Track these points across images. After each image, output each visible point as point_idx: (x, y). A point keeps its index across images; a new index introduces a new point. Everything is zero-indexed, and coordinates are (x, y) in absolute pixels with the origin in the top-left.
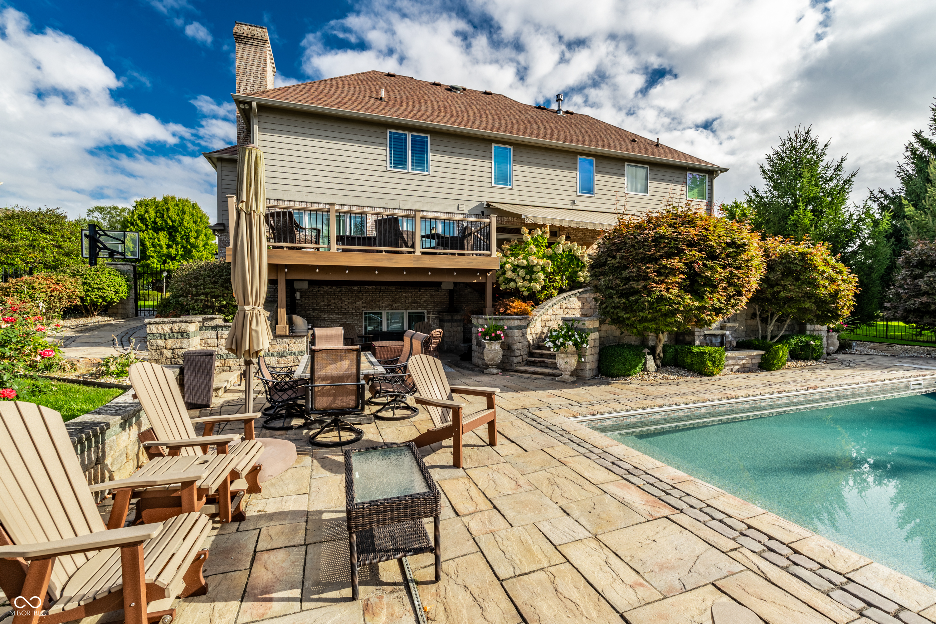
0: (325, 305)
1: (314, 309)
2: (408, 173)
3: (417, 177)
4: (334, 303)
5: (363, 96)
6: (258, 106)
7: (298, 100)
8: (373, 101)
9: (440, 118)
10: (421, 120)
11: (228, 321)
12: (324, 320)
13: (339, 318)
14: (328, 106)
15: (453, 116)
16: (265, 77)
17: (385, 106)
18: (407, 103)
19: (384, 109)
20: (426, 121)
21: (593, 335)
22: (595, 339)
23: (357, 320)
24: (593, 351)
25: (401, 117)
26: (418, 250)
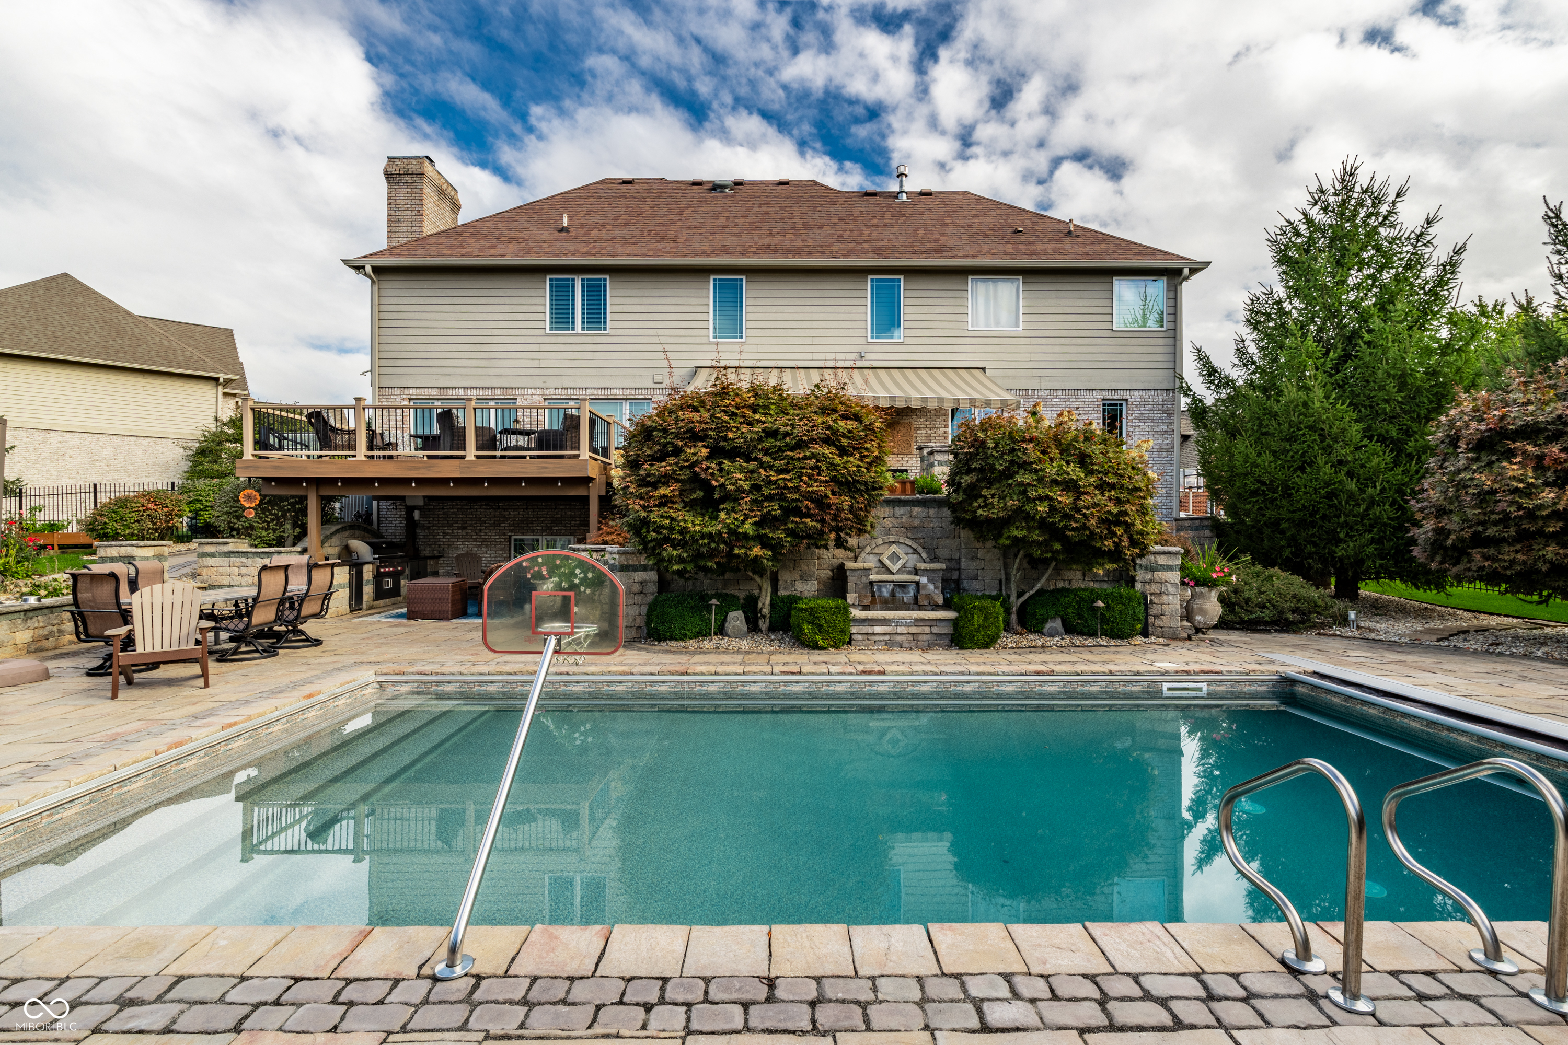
0: (458, 528)
2: (577, 335)
3: (590, 340)
4: (471, 525)
5: (539, 228)
6: (377, 270)
7: (428, 253)
8: (546, 235)
9: (633, 247)
10: (595, 255)
11: (256, 547)
12: (457, 548)
13: (478, 546)
14: (463, 255)
15: (663, 239)
16: (421, 222)
17: (558, 240)
18: (604, 228)
19: (551, 245)
20: (602, 255)
21: (640, 576)
22: (645, 581)
23: (501, 549)
24: (638, 599)
25: (566, 255)
26: (471, 452)
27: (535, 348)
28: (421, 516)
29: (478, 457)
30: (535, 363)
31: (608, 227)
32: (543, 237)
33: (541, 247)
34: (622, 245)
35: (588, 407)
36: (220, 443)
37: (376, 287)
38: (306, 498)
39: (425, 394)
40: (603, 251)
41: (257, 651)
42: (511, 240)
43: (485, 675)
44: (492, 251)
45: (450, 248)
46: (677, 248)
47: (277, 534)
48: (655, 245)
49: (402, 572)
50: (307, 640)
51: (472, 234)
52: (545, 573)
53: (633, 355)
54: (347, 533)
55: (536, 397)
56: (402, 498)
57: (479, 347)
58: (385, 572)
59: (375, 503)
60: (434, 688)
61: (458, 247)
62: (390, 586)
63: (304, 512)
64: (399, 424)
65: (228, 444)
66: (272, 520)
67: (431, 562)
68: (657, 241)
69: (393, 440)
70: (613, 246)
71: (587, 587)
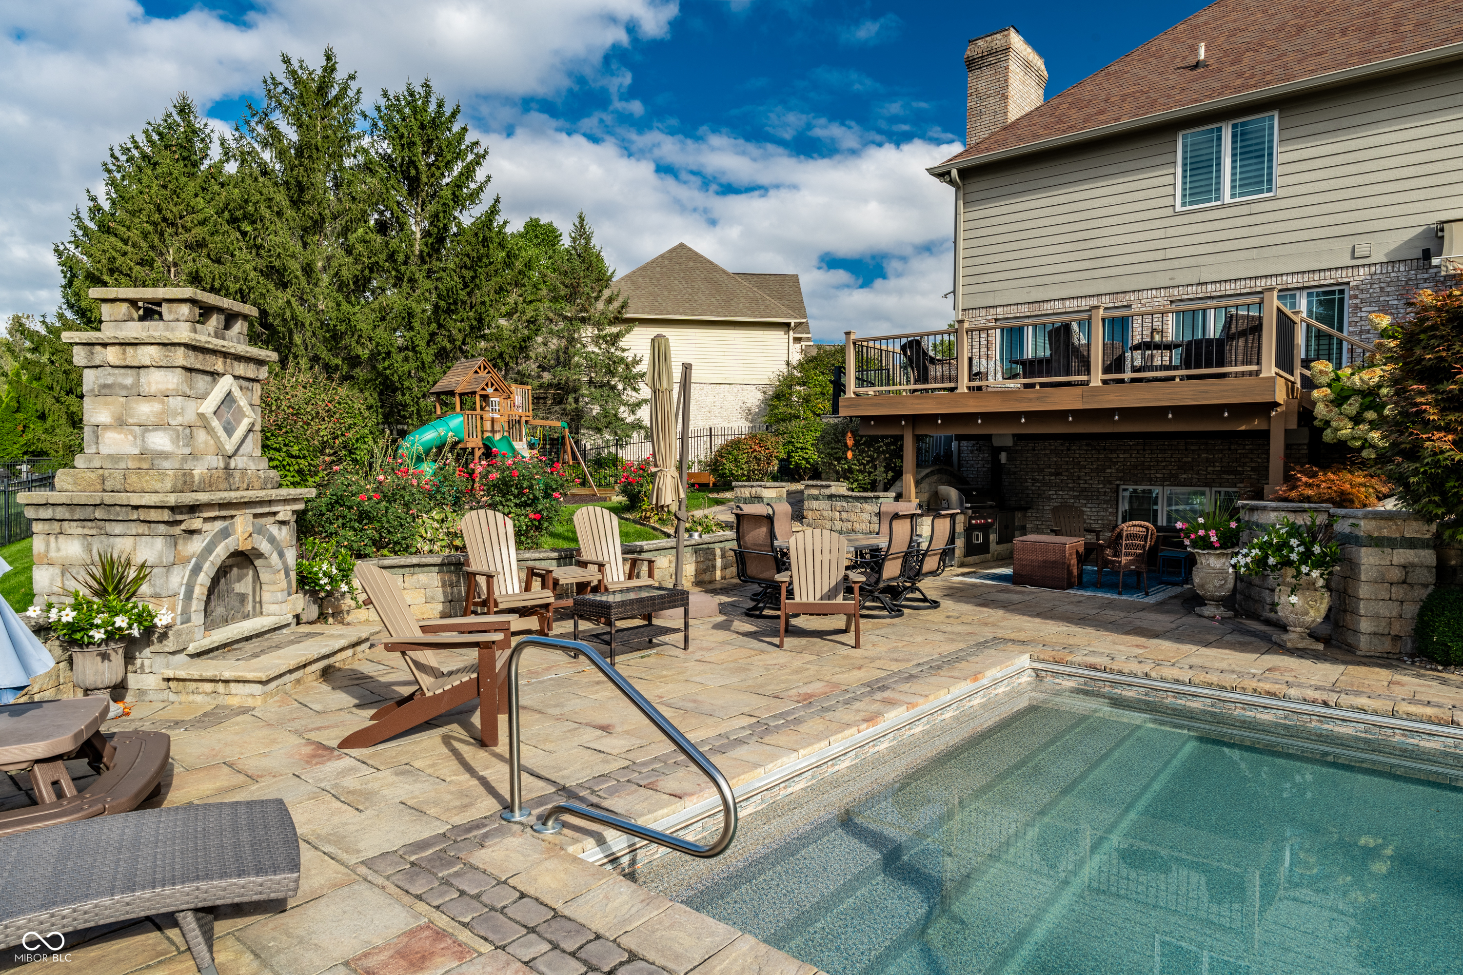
0: (1051, 474)
1: (1034, 480)
2: (1224, 206)
3: (1245, 210)
4: (1067, 470)
5: (1161, 73)
6: (962, 172)
7: (1020, 139)
8: (1174, 78)
9: (1318, 59)
10: (1255, 86)
11: (853, 490)
12: (1049, 498)
13: (1075, 497)
14: (1064, 131)
15: (1373, 33)
16: (1006, 107)
17: (1193, 81)
18: (1262, 45)
19: (1183, 90)
20: (1268, 83)
21: (1402, 556)
22: (1413, 565)
23: (1106, 502)
24: (1398, 592)
25: (1210, 97)
26: (1097, 377)
27: (1160, 234)
28: (1009, 458)
29: (1105, 382)
30: (1159, 255)
31: (1269, 43)
32: (1170, 83)
33: (1169, 96)
34: (1300, 62)
35: (1274, 302)
36: (790, 387)
37: (961, 194)
38: (901, 438)
39: (1014, 311)
40: (1269, 77)
41: (884, 608)
42: (1124, 98)
43: (1183, 684)
44: (1102, 117)
45: (1046, 127)
46: (1402, 40)
47: (872, 477)
48: (1357, 46)
49: (992, 525)
50: (925, 600)
51: (1071, 104)
52: (1214, 539)
53: (1317, 221)
54: (935, 478)
55: (1161, 300)
56: (989, 437)
57: (1082, 245)
58: (976, 524)
59: (954, 444)
60: (1107, 689)
61: (1057, 123)
62: (981, 541)
63: (899, 453)
64: (984, 350)
65: (798, 388)
66: (868, 462)
67: (1019, 515)
68: (1361, 40)
69: (983, 370)
70: (1285, 67)
71: (1315, 566)
